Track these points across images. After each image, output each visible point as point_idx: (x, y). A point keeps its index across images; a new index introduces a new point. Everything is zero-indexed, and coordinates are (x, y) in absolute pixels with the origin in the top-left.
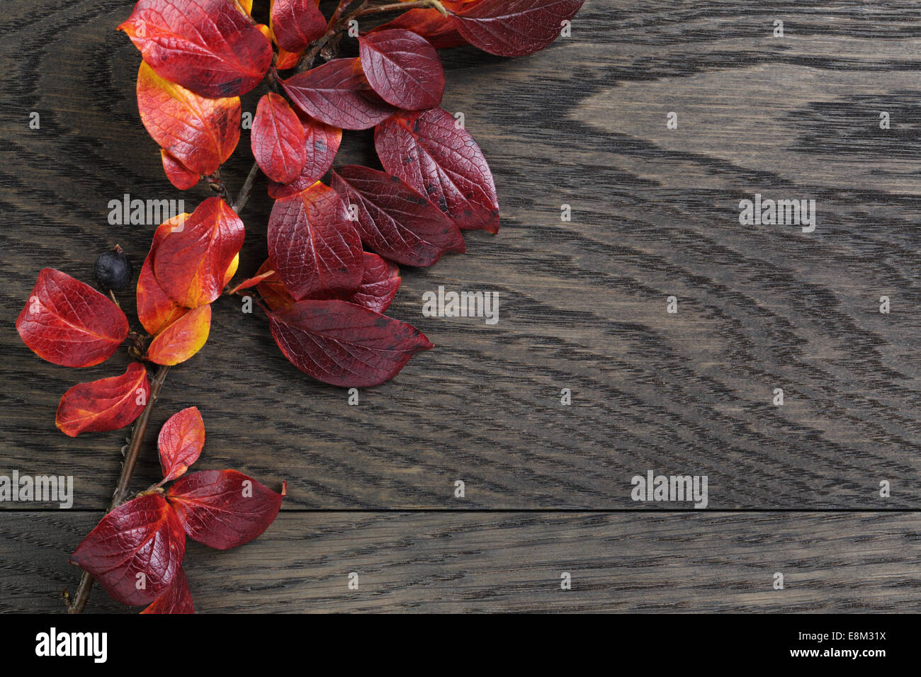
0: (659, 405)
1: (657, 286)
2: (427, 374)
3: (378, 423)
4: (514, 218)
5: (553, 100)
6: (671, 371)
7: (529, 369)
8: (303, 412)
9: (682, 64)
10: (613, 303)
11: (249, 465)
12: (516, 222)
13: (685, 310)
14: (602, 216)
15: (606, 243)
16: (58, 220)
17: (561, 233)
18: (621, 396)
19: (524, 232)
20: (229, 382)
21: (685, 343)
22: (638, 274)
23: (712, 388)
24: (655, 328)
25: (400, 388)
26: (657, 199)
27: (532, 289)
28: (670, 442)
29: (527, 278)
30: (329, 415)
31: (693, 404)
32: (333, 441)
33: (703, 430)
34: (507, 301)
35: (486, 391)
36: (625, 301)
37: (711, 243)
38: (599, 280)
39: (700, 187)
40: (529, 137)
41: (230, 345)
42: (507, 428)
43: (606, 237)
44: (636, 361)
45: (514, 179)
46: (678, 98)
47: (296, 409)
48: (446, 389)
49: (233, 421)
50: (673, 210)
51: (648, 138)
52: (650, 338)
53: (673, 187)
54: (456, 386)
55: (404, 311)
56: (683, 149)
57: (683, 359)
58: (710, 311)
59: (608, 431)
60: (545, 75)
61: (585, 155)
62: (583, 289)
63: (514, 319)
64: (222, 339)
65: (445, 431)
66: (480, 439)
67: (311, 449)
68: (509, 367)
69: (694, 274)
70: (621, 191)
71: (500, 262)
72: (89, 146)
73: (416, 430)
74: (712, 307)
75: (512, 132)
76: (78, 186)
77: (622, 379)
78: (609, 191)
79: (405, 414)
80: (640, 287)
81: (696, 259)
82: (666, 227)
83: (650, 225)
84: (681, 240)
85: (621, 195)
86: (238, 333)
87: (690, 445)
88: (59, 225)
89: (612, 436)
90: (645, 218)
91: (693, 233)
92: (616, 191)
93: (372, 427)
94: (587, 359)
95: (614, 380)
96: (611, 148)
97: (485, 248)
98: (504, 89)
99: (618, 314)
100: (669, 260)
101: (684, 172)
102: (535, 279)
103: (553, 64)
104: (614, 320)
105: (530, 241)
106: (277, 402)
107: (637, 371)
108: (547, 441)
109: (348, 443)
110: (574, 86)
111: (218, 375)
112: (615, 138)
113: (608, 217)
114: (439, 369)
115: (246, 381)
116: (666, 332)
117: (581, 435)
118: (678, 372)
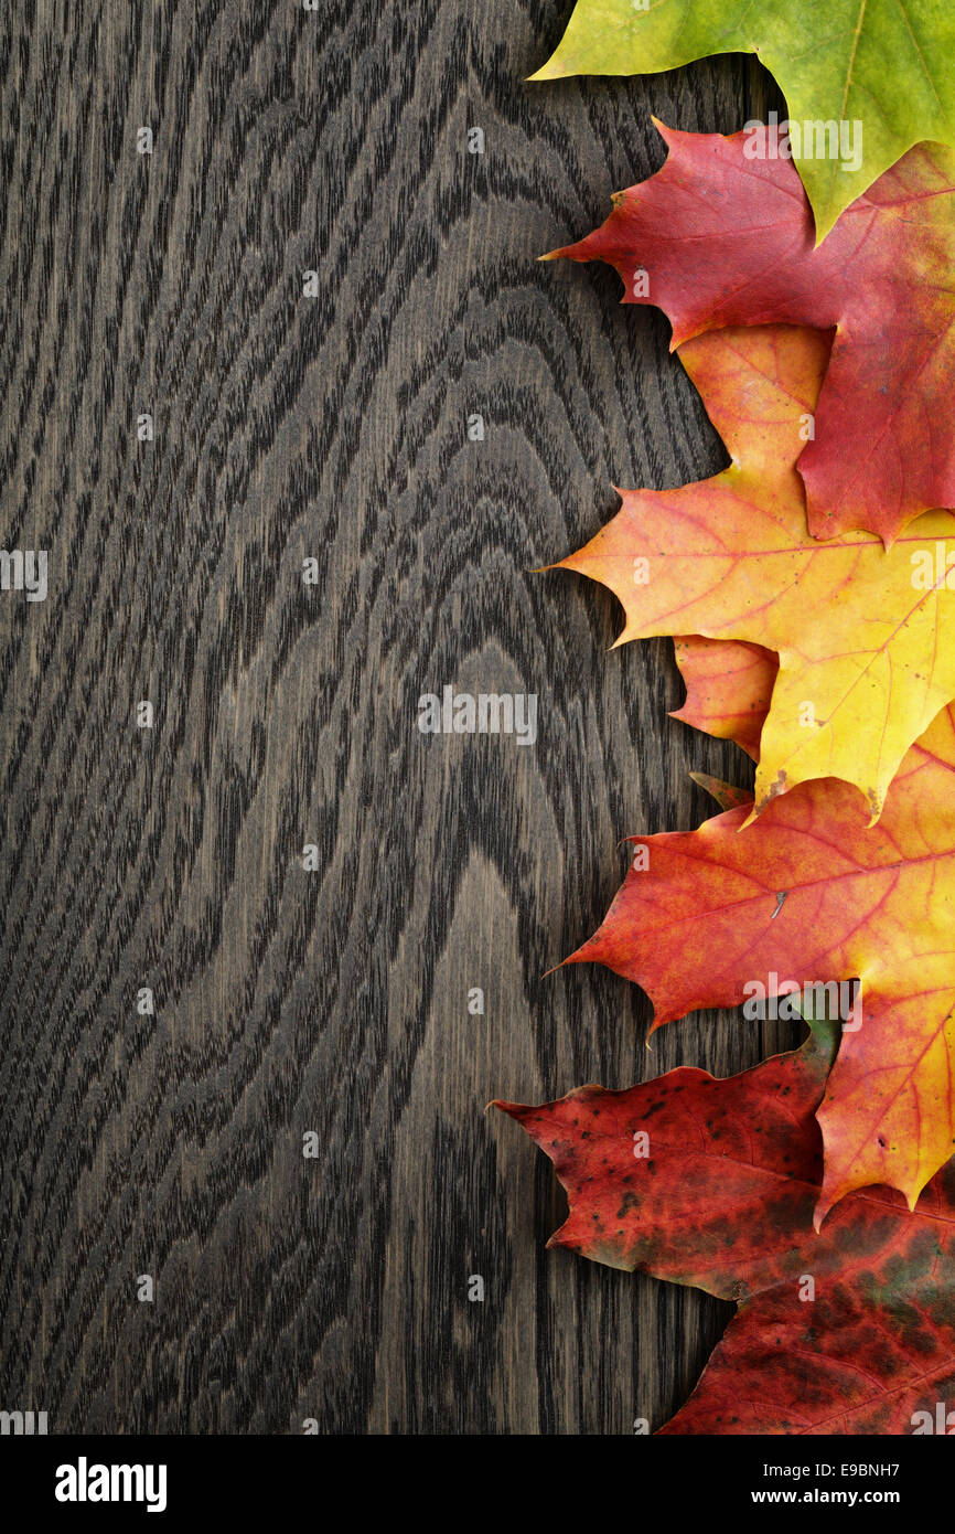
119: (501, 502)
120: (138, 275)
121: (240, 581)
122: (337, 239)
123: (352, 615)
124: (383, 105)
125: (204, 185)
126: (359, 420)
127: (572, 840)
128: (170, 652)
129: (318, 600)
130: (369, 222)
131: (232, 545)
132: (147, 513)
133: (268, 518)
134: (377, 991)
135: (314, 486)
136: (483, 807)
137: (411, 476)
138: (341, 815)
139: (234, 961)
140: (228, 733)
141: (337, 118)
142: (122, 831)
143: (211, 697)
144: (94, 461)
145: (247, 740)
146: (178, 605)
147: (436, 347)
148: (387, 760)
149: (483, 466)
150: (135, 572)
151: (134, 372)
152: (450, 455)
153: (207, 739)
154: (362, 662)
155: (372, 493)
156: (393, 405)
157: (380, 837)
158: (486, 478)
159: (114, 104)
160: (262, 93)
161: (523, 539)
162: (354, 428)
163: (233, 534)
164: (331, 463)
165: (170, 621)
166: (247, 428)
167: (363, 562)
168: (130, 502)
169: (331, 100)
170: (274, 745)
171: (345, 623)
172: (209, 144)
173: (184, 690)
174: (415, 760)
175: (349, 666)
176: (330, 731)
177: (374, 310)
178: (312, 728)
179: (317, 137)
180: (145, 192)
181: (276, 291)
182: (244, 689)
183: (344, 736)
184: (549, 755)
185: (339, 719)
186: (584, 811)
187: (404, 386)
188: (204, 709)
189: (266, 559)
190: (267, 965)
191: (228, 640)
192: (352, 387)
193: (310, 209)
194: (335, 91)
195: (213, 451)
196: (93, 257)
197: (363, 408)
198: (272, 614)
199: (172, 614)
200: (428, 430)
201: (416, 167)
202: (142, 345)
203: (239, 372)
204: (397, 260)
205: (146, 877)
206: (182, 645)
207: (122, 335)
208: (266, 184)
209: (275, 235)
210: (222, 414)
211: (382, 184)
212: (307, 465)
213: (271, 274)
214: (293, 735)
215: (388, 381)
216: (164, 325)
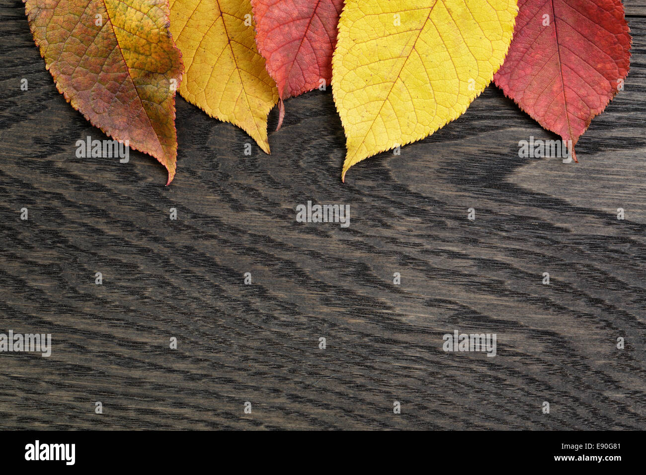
0: (564, 390)
1: (566, 305)
2: (397, 362)
3: (360, 397)
4: (464, 252)
5: (495, 168)
6: (573, 366)
7: (472, 361)
8: (307, 387)
9: (589, 145)
10: (534, 316)
11: (266, 424)
12: (465, 255)
13: (585, 322)
14: (528, 253)
15: (530, 272)
16: (135, 242)
17: (497, 264)
18: (537, 383)
19: (471, 262)
20: (254, 364)
21: (585, 346)
22: (552, 295)
23: (603, 379)
24: (563, 334)
25: (377, 372)
26: (568, 241)
27: (475, 303)
28: (571, 418)
29: (472, 295)
30: (325, 390)
31: (589, 391)
32: (328, 409)
33: (595, 409)
34: (457, 312)
35: (439, 376)
36: (542, 314)
37: (605, 274)
38: (524, 298)
39: (599, 234)
40: (477, 194)
41: (256, 337)
42: (454, 404)
43: (530, 268)
44: (549, 358)
45: (465, 224)
46: (584, 170)
47: (302, 385)
48: (411, 374)
49: (256, 392)
50: (579, 250)
51: (562, 197)
52: (560, 342)
53: (579, 233)
54: (418, 372)
55: (382, 316)
56: (588, 206)
57: (583, 358)
58: (603, 324)
59: (526, 408)
60: (490, 149)
61: (516, 208)
62: (512, 304)
63: (463, 325)
64: (250, 332)
65: (409, 404)
66: (435, 411)
67: (312, 414)
68: (457, 359)
69: (592, 296)
70: (543, 235)
71: (453, 283)
72: (160, 190)
73: (388, 403)
74: (604, 321)
75: (465, 190)
76: (150, 219)
77: (538, 371)
78: (533, 235)
79: (380, 391)
80: (554, 305)
81: (594, 286)
82: (573, 262)
83: (562, 260)
84: (584, 272)
85: (542, 238)
86: (262, 328)
87: (586, 420)
88: (136, 246)
89: (529, 412)
90: (558, 255)
91: (593, 267)
92: (539, 235)
93: (356, 399)
94: (514, 356)
95: (532, 371)
96: (535, 203)
97: (442, 273)
98: (460, 159)
99: (536, 324)
100: (575, 286)
101: (587, 223)
102: (478, 296)
103: (496, 142)
104: (534, 328)
105: (475, 269)
106: (289, 379)
107: (549, 365)
108: (482, 414)
109: (338, 411)
110: (510, 158)
111: (246, 359)
112: (539, 197)
113: (532, 253)
114: (406, 360)
115: (267, 364)
116: (571, 338)
117: (507, 410)
118: (579, 367)
119: (303, 153)
120: (160, 361)
121: (343, 310)
122: (144, 243)
123: (366, 244)
124: (66, 212)
125: (108, 319)
126: (251, 235)
127: (504, 122)
128: (382, 353)
129: (355, 264)
130: (135, 223)
131: (321, 313)
132: (299, 362)
133: (306, 291)
134: (588, 241)
135: (289, 263)
136: (483, 173)
137: (285, 206)
138: (483, 257)
139: (565, 324)
140: (431, 321)
141: (72, 239)
142: (486, 386)
143: (410, 330)
144: (267, 391)
145: (435, 310)
146: (355, 346)
147: (210, 188)
148: (452, 229)
149: (281, 164)
150: (334, 370)
151: (215, 365)
152: (275, 182)
153: (434, 334)
154: (394, 240)
155: (294, 229)
156: (243, 215)
157: (496, 235)
158: (289, 162)
159: (58, 370)
160: (56, 283)
161: (326, 142)
162: (255, 238)
163: (314, 312)
164: (276, 253)
165: (364, 352)
166: (253, 301)
167: (334, 236)
168: (293, 371)
169: (61, 242)
170: (440, 294)
171: (370, 249)
172: (84, 315)
173: (404, 345)
174: (451, 212)
175: (395, 248)
176: (433, 261)
177: (186, 223)
178: (431, 272)
179: (84, 251)
180: (112, 354)
181: (173, 280)
182: (405, 310)
183: (436, 253)
184: (454, 133)
185: (427, 256)
186: (488, 114)
187: (233, 208)
188: (416, 334)
189: (331, 294)
190: (568, 304)
191: (376, 318)
192: (232, 238)
193: (126, 257)
194: (58, 240)
195: (265, 322)
196: (148, 386)
197: (244, 232)
198: (361, 292)
199: (360, 350)
200: (259, 195)
201: (104, 194)
202: (201, 360)
203: (220, 304)
204: (158, 208)
205: (513, 373)
206: (377, 345)
207: (194, 372)
208: (110, 283)
209: (141, 279)
210: (243, 315)
211: (112, 215)
212: (276, 267)
213: (164, 283)
214: (435, 283)
215: (228, 216)
216: (190, 347)
